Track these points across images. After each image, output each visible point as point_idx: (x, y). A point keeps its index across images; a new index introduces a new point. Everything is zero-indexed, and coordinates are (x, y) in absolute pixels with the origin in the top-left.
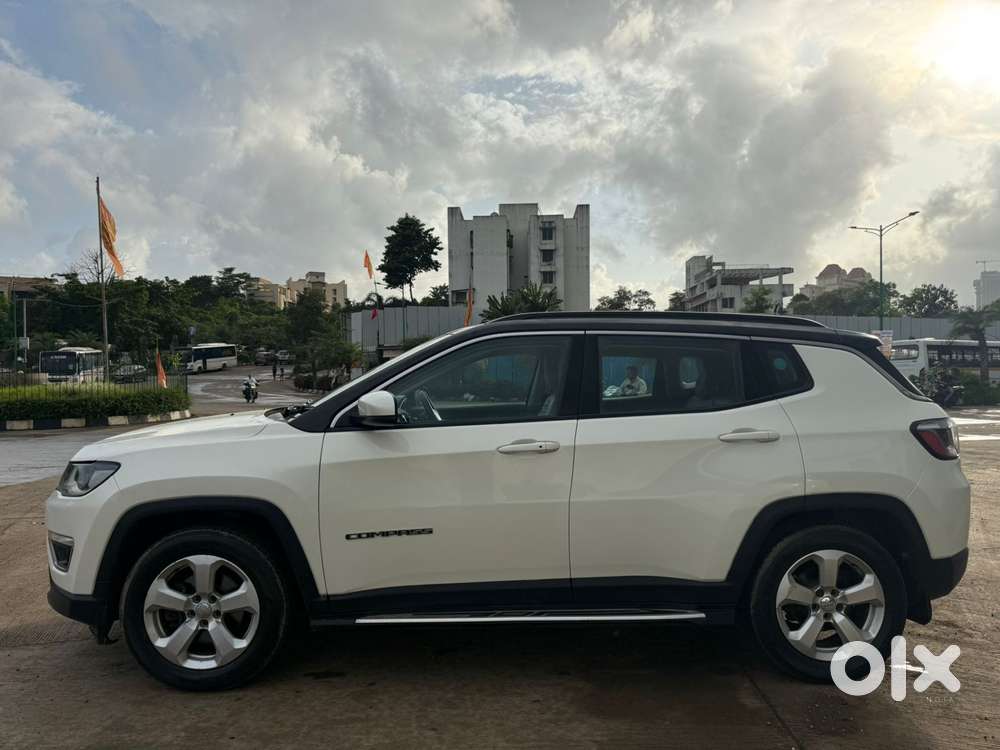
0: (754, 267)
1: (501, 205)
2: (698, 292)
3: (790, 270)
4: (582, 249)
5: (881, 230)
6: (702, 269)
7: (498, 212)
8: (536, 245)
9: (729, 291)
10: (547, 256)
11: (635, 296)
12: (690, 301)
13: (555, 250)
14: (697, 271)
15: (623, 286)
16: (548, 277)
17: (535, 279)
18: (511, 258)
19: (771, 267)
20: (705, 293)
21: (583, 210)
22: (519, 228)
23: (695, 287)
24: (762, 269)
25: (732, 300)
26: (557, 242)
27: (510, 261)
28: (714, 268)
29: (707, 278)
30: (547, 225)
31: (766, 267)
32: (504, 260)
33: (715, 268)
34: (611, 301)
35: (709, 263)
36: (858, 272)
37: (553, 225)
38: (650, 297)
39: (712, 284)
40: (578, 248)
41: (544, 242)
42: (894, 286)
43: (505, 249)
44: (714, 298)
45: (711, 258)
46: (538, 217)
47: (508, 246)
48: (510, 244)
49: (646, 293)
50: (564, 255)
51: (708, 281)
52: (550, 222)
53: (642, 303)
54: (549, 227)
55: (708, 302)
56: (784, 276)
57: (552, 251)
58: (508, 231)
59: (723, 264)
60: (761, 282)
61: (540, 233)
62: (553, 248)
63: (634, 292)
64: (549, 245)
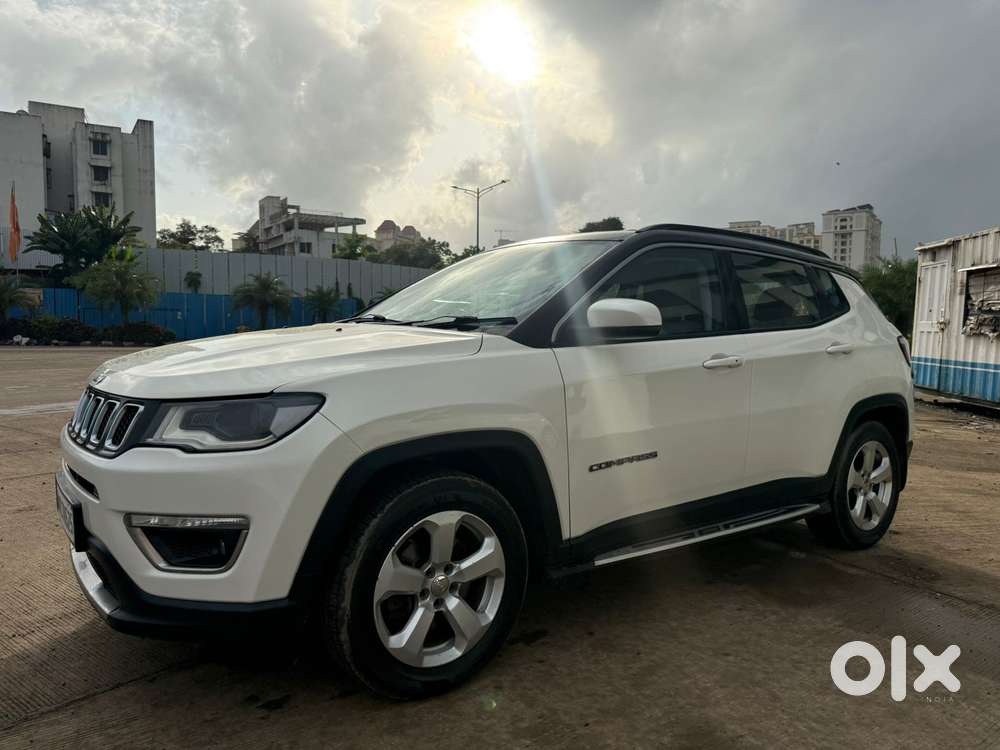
0: (329, 214)
1: (30, 102)
2: (274, 233)
3: (362, 222)
4: (146, 171)
5: (478, 193)
6: (277, 211)
7: (27, 110)
8: (84, 158)
9: (307, 236)
10: (101, 174)
11: (202, 232)
12: (267, 242)
13: (110, 168)
14: (271, 213)
15: (187, 218)
16: (102, 199)
17: (84, 200)
18: (48, 171)
19: (345, 216)
20: (282, 236)
21: (144, 127)
22: (59, 135)
23: (271, 228)
24: (337, 217)
25: (309, 245)
26: (112, 159)
27: (48, 174)
28: (289, 210)
29: (284, 220)
30: (99, 137)
31: (339, 216)
32: (41, 173)
33: (292, 211)
34: (172, 235)
35: (284, 206)
36: (410, 230)
37: (108, 138)
38: (218, 234)
39: (289, 227)
40: (139, 170)
41: (96, 156)
42: (448, 245)
43: (40, 158)
44: (291, 241)
45: (286, 199)
46: (87, 125)
47: (44, 155)
48: (47, 153)
49: (213, 230)
50: (123, 176)
51: (284, 223)
52: (103, 135)
53: (209, 240)
54: (101, 140)
55: (283, 246)
56: (358, 227)
57: (107, 168)
58: (44, 136)
59: (297, 208)
60: (336, 230)
61: (89, 146)
62: (108, 166)
63: (199, 228)
64: (102, 161)
